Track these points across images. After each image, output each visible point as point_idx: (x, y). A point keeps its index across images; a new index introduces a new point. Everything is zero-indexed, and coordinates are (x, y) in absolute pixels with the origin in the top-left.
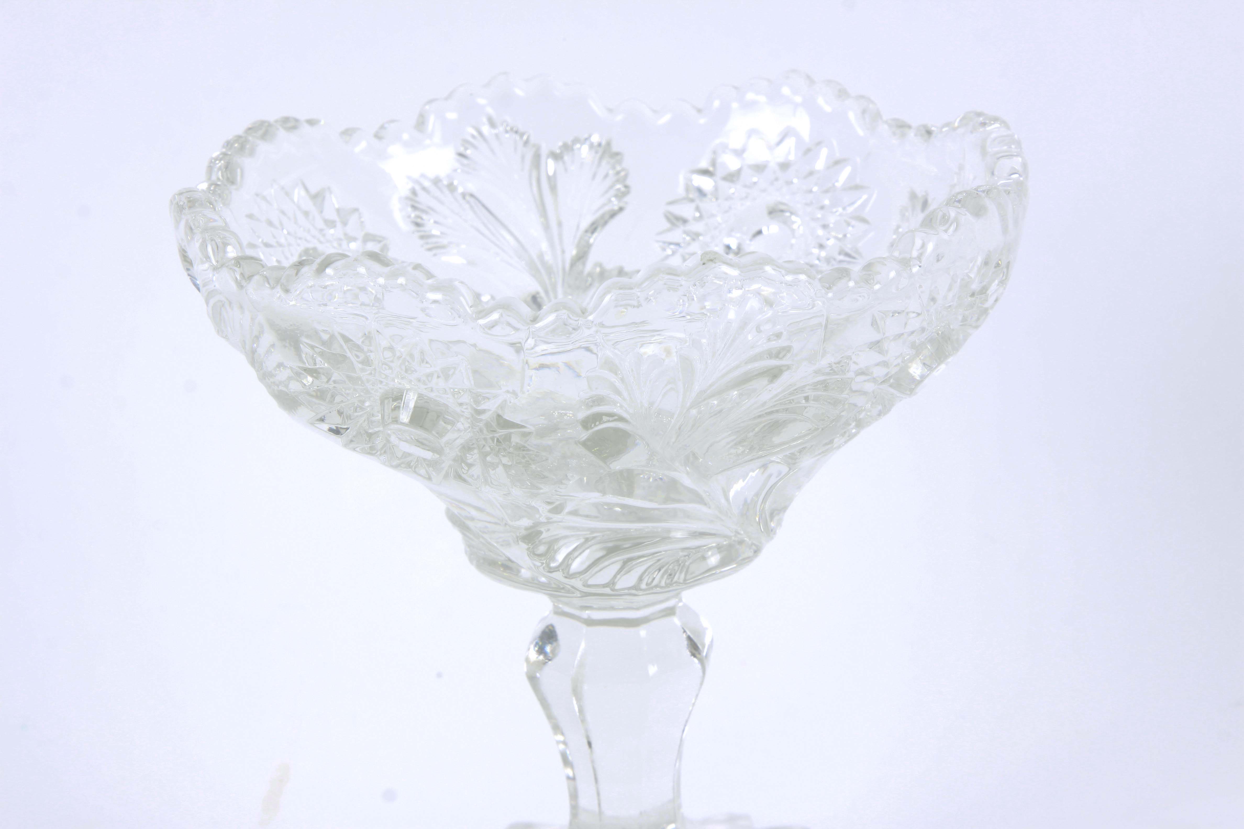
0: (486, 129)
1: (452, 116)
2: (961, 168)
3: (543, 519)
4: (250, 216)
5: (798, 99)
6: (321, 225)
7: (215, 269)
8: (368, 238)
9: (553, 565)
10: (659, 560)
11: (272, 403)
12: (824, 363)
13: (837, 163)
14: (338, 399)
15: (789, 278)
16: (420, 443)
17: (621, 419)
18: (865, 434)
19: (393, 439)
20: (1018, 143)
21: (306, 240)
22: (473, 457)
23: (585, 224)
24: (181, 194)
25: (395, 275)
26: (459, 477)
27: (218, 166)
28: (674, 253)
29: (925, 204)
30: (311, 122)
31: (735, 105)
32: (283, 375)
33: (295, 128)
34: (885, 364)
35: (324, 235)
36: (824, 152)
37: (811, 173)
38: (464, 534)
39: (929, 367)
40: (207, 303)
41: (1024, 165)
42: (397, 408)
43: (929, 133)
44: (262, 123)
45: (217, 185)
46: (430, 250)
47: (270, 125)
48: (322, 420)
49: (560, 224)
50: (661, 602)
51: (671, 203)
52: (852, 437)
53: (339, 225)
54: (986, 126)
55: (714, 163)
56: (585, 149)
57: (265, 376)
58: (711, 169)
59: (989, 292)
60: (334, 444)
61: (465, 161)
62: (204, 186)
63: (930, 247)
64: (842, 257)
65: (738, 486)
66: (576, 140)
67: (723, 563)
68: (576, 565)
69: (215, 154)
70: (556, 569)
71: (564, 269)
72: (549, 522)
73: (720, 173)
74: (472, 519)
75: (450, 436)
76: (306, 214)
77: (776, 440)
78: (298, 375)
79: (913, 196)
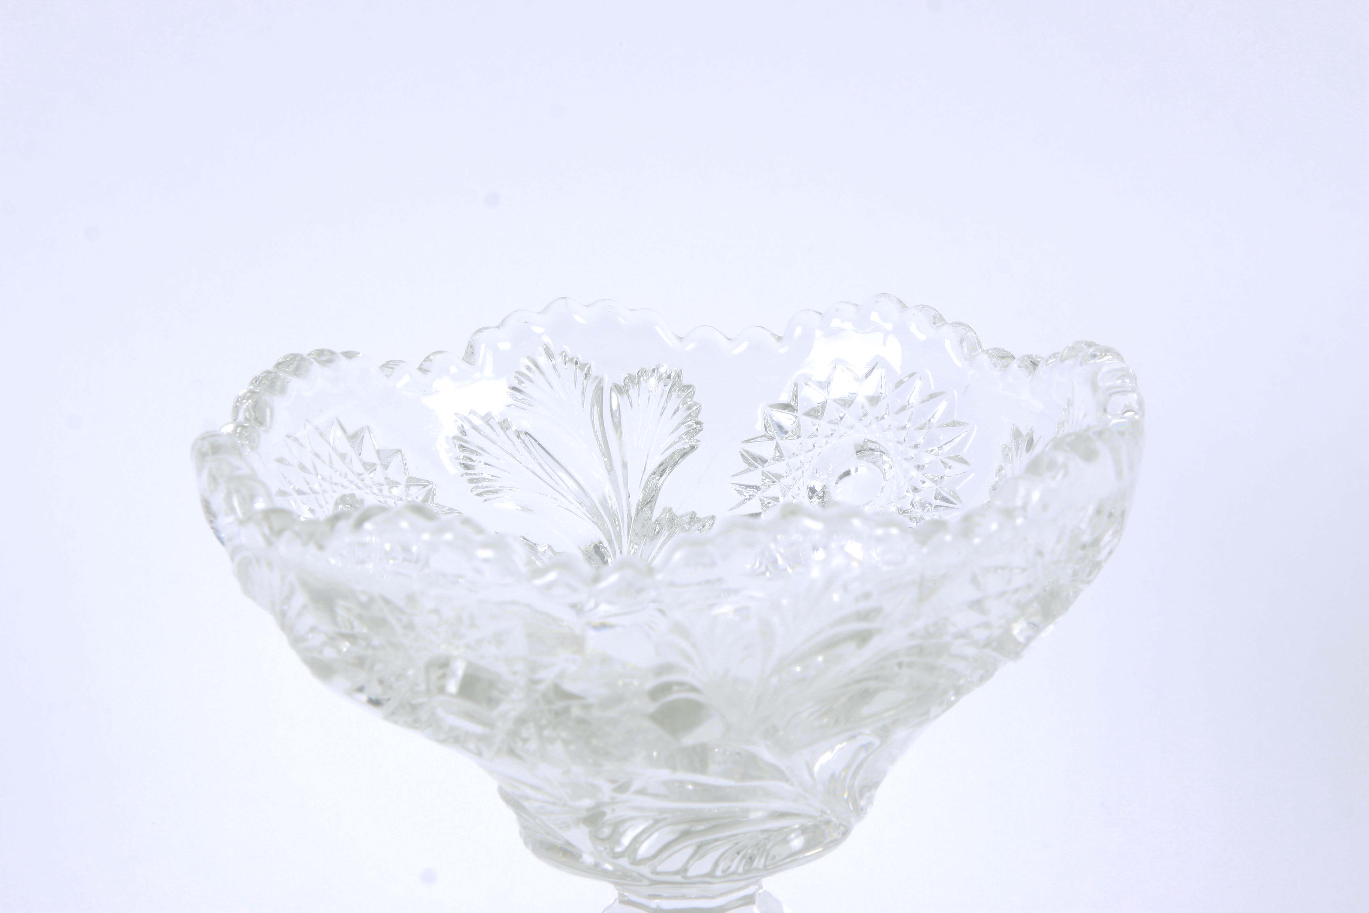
0: (543, 360)
1: (505, 346)
2: (1070, 403)
3: (606, 799)
4: (281, 460)
5: (889, 326)
6: (358, 468)
7: (242, 523)
8: (412, 482)
9: (618, 849)
10: (737, 844)
11: (305, 672)
12: (918, 625)
13: (932, 396)
14: (378, 667)
15: (879, 532)
16: (470, 716)
17: (693, 689)
18: (965, 701)
19: (440, 712)
20: (1134, 378)
21: (343, 486)
22: (529, 731)
23: (653, 465)
24: (203, 438)
25: (441, 530)
26: (512, 752)
27: (245, 406)
28: (751, 497)
29: (1030, 444)
30: (349, 355)
31: (818, 333)
32: (316, 640)
33: (330, 361)
34: (987, 625)
35: (363, 480)
36: (918, 384)
37: (903, 408)
38: (518, 815)
39: (1036, 628)
40: (232, 558)
41: (1141, 403)
42: (444, 676)
43: (1034, 364)
44: (295, 355)
45: (244, 427)
46: (480, 495)
47: (302, 359)
48: (361, 689)
49: (625, 465)
50: (739, 889)
51: (747, 441)
52: (951, 704)
53: (379, 468)
54: (1096, 359)
55: (795, 398)
56: (653, 381)
57: (296, 641)
58: (792, 403)
59: (1102, 544)
60: (373, 716)
61: (519, 396)
62: (229, 428)
63: (1036, 496)
64: (938, 502)
65: (825, 758)
66: (642, 372)
67: (808, 846)
68: (644, 849)
69: (242, 392)
70: (622, 855)
71: (629, 516)
72: (613, 802)
73: (802, 407)
74: (527, 798)
75: (503, 707)
76: (343, 456)
77: (866, 710)
78: (332, 640)
79: (1017, 434)
